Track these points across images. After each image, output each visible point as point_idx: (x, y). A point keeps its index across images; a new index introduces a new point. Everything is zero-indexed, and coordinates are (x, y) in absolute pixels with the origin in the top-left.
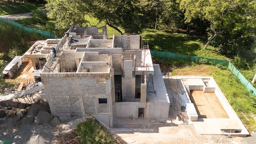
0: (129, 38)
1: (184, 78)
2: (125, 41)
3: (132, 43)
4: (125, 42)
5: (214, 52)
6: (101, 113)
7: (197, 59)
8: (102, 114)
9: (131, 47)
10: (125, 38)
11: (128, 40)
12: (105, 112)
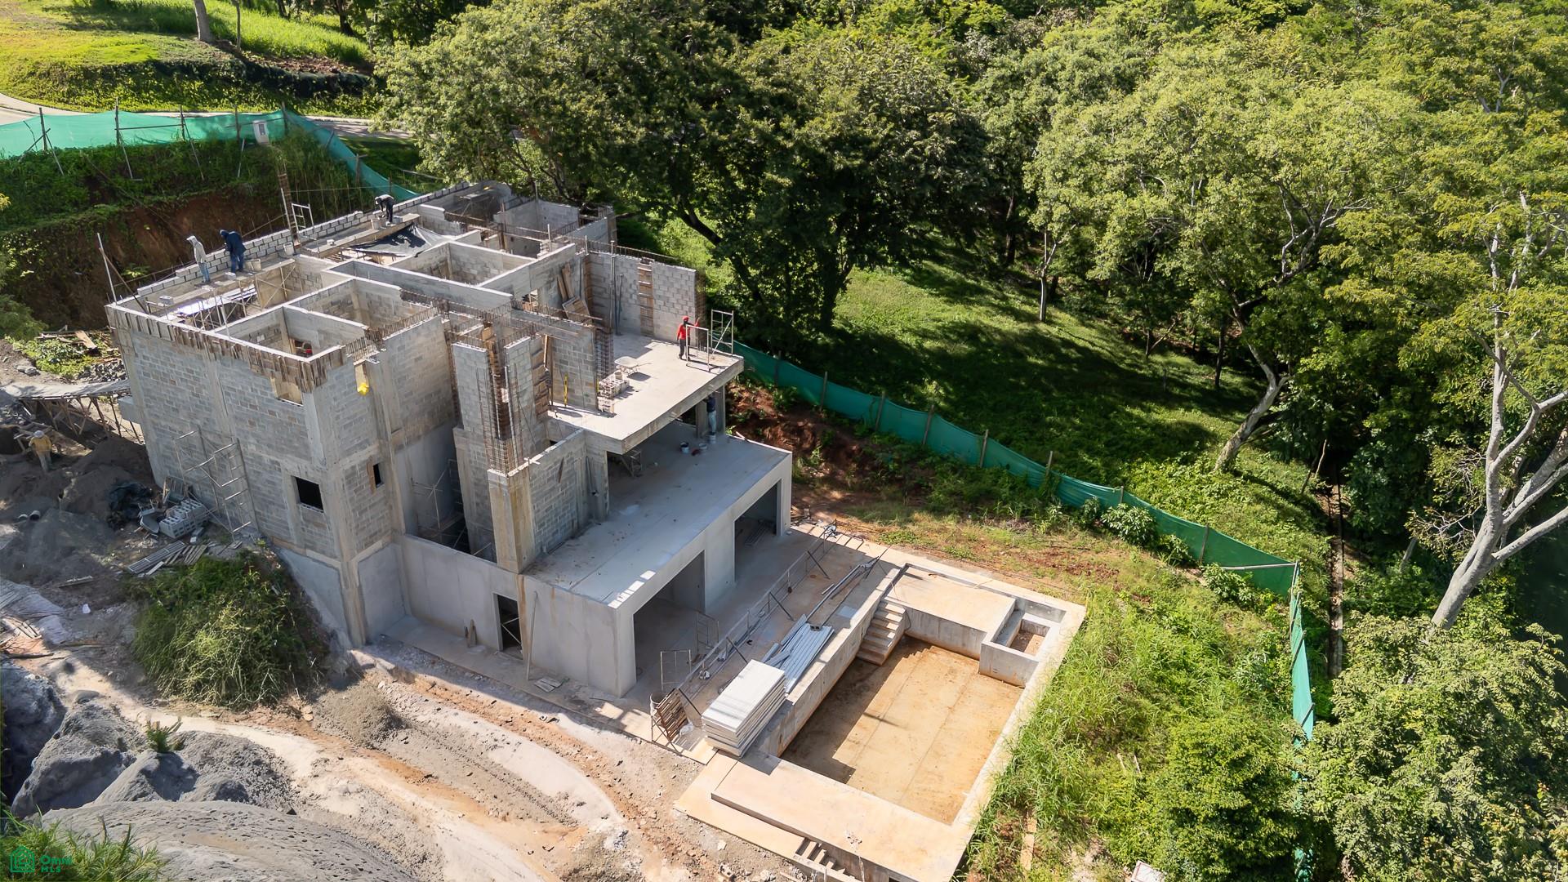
0: (648, 275)
1: (920, 569)
2: (634, 287)
3: (660, 302)
4: (631, 291)
5: (1274, 497)
6: (309, 552)
7: (1095, 497)
8: (314, 560)
9: (659, 326)
10: (631, 271)
11: (641, 284)
12: (323, 553)
